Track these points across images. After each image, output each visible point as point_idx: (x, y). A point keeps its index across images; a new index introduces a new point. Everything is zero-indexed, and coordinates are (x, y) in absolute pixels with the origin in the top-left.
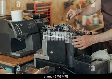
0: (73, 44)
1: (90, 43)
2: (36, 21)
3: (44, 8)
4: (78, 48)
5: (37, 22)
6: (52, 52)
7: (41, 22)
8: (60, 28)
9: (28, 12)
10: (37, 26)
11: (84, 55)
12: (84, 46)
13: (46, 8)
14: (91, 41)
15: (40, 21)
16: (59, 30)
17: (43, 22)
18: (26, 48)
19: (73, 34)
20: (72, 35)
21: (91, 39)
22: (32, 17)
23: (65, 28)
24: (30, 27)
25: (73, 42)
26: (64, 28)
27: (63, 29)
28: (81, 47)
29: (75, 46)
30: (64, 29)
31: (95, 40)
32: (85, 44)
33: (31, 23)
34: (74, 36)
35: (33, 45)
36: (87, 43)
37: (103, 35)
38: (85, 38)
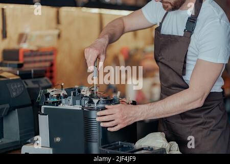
0: (98, 119)
1: (130, 119)
2: (25, 82)
3: (40, 61)
4: (108, 129)
5: (27, 85)
6: (58, 139)
7: (36, 86)
8: (75, 90)
9: (8, 65)
10: (27, 92)
11: (120, 142)
12: (119, 124)
13: (45, 61)
14: (131, 115)
15: (34, 82)
16: (72, 94)
17: (39, 86)
18: (3, 137)
19: (99, 101)
20: (97, 103)
21: (133, 112)
22: (17, 75)
23: (84, 92)
24: (14, 94)
25: (99, 116)
26: (83, 90)
27: (80, 93)
28: (114, 127)
29: (102, 125)
30: (82, 93)
31: (140, 114)
32: (120, 121)
33: (16, 86)
34: (100, 106)
35: (19, 131)
36: (124, 118)
37: (154, 105)
38: (121, 110)
